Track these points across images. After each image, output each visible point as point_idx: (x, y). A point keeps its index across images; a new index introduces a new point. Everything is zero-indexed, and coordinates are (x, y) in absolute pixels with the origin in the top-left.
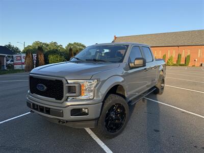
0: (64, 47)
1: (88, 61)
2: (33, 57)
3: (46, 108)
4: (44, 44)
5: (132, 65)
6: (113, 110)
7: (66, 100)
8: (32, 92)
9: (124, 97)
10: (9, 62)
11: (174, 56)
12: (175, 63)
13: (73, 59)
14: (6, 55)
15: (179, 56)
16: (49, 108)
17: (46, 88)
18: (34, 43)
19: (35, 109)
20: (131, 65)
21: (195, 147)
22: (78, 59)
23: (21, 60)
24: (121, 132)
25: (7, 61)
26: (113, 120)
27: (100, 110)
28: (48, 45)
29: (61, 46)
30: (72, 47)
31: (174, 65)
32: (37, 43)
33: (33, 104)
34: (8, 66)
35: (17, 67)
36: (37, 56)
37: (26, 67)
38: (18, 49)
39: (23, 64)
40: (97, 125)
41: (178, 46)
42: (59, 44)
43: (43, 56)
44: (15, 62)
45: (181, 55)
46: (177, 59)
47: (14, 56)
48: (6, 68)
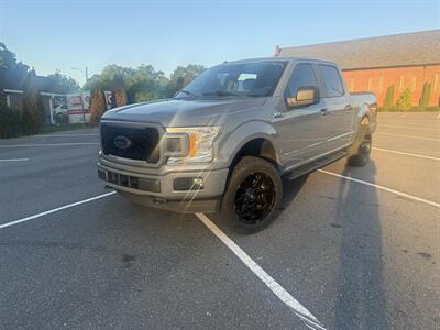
0: (168, 75)
1: (206, 96)
2: (104, 97)
3: (132, 177)
4: (125, 70)
5: (291, 101)
6: (250, 185)
7: (165, 163)
8: (106, 152)
9: (274, 162)
10: (58, 110)
11: (413, 88)
12: (417, 104)
13: (180, 94)
14: (53, 95)
15: (426, 88)
16: (137, 178)
17: (129, 143)
18: (106, 70)
19: (113, 182)
20: (289, 101)
21: (405, 251)
22: (188, 93)
23: (81, 104)
24: (266, 226)
25: (55, 107)
26: (250, 203)
27: (225, 182)
28: (134, 72)
29: (162, 73)
30: (184, 75)
31: (414, 109)
32: (111, 69)
33: (110, 172)
34: (57, 117)
35: (75, 119)
36: (113, 94)
37: (92, 119)
38: (74, 82)
39: (86, 112)
40: (220, 207)
41: (425, 66)
42: (156, 70)
43: (125, 95)
44: (70, 108)
45: (429, 86)
46: (420, 95)
47: (68, 96)
48: (53, 122)
